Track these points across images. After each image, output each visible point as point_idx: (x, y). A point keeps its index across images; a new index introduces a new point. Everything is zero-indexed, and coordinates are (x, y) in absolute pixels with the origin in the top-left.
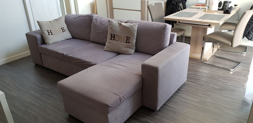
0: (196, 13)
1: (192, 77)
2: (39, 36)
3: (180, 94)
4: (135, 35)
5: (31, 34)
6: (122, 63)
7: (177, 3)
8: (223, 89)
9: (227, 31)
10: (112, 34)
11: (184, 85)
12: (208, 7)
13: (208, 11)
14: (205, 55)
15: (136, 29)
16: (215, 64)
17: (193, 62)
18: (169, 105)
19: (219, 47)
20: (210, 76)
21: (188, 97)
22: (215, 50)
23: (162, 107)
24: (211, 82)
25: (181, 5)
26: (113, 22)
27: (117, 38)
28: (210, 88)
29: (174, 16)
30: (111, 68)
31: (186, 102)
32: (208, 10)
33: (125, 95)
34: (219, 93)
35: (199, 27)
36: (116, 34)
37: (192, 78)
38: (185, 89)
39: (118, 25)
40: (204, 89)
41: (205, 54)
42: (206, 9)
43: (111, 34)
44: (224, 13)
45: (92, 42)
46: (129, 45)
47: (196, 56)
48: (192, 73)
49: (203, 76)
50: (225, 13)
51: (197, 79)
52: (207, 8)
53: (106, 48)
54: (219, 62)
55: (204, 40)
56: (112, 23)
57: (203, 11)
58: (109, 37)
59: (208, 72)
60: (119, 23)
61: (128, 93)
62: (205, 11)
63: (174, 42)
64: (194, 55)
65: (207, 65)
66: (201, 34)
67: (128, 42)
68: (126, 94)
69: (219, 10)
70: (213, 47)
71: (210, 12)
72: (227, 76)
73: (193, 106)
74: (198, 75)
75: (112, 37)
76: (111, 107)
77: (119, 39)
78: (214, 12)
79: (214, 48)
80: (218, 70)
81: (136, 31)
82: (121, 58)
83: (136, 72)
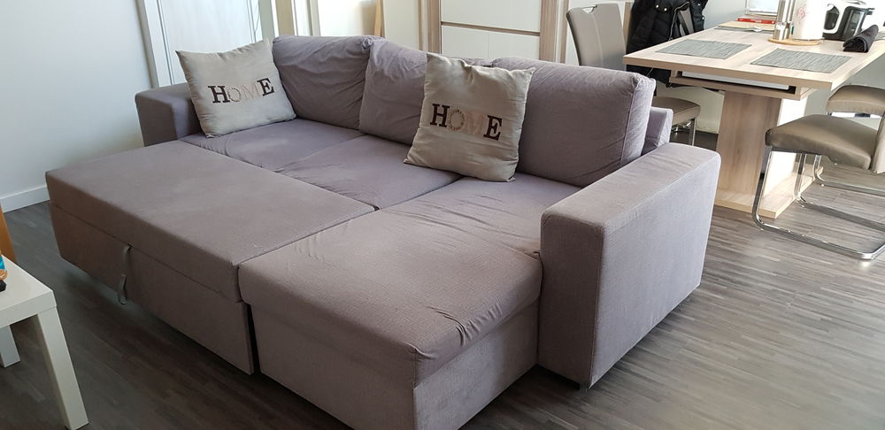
0: (741, 47)
1: (721, 274)
2: (179, 106)
3: (674, 333)
4: (520, 113)
5: (153, 97)
6: (467, 209)
7: (670, 10)
8: (835, 321)
9: (852, 115)
10: (436, 106)
11: (690, 300)
12: (788, 26)
13: (785, 41)
14: (766, 199)
15: (526, 91)
16: (804, 231)
17: (723, 223)
18: (633, 371)
19: (820, 172)
20: (786, 273)
21: (707, 345)
22: (807, 181)
23: (608, 375)
24: (788, 295)
25: (685, 15)
26: (444, 62)
27: (453, 119)
28: (786, 315)
29: (662, 51)
30: (433, 224)
31: (696, 363)
32: (787, 38)
33: (479, 322)
34: (820, 335)
35: (750, 95)
36: (453, 105)
37: (721, 277)
38: (693, 316)
39: (459, 72)
40: (766, 318)
41: (768, 195)
42: (778, 31)
43: (434, 105)
44: (845, 50)
45: (365, 134)
46: (496, 145)
47: (737, 202)
48: (721, 260)
49: (762, 274)
50: (848, 48)
51: (740, 283)
52: (781, 28)
53: (415, 155)
54: (817, 225)
55: (768, 143)
56: (441, 65)
57: (769, 41)
58: (426, 114)
59: (778, 260)
60: (466, 65)
61: (491, 314)
62: (775, 40)
63: (661, 143)
64: (728, 198)
65: (775, 235)
66: (755, 121)
67: (492, 134)
68: (484, 319)
69: (827, 37)
70: (800, 173)
71: (795, 43)
72: (851, 276)
73: (723, 377)
74: (743, 269)
75: (436, 114)
76: (427, 360)
77: (462, 124)
78: (807, 43)
79: (803, 176)
80: (818, 254)
81: (523, 97)
82: (466, 191)
83: (520, 243)
